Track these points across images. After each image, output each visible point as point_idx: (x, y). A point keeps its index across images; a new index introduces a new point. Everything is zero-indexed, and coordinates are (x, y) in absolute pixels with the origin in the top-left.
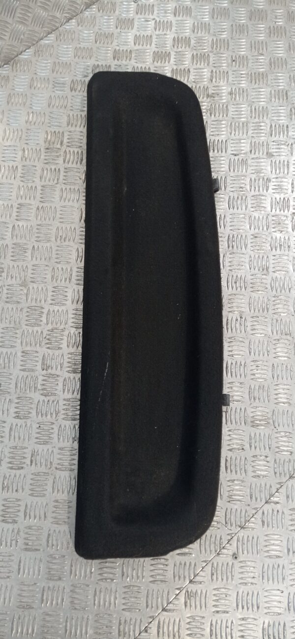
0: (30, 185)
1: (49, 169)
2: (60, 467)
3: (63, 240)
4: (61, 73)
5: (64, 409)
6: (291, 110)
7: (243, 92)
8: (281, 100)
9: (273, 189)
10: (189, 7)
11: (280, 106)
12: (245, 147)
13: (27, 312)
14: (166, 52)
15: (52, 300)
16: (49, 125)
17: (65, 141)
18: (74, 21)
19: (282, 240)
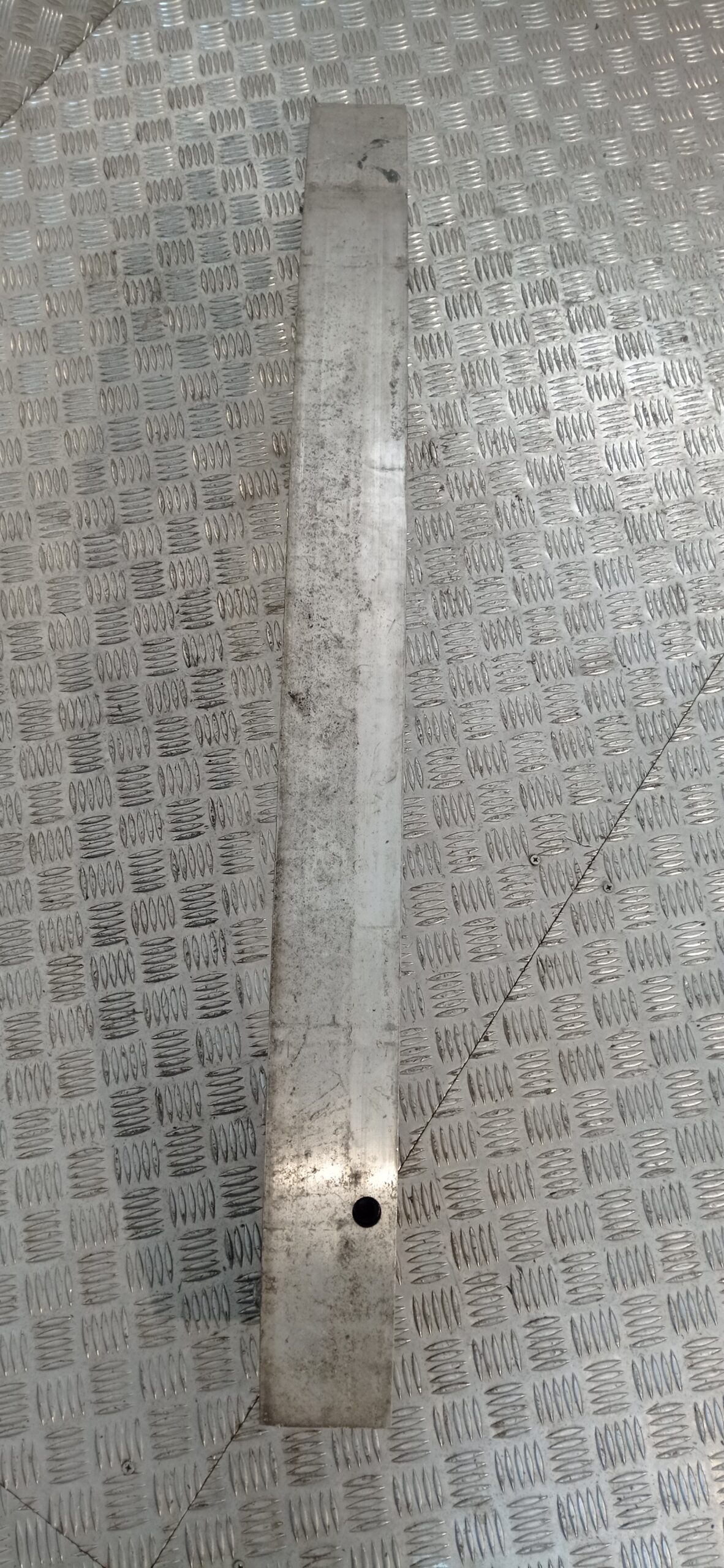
0: (76, 358)
1: (103, 322)
4: (80, 151)
6: (517, 129)
7: (423, 115)
8: (495, 115)
9: (520, 269)
11: (496, 126)
12: (448, 206)
13: (133, 575)
14: (263, 76)
15: (173, 545)
16: (82, 245)
17: (120, 266)
18: (78, 54)
19: (559, 352)
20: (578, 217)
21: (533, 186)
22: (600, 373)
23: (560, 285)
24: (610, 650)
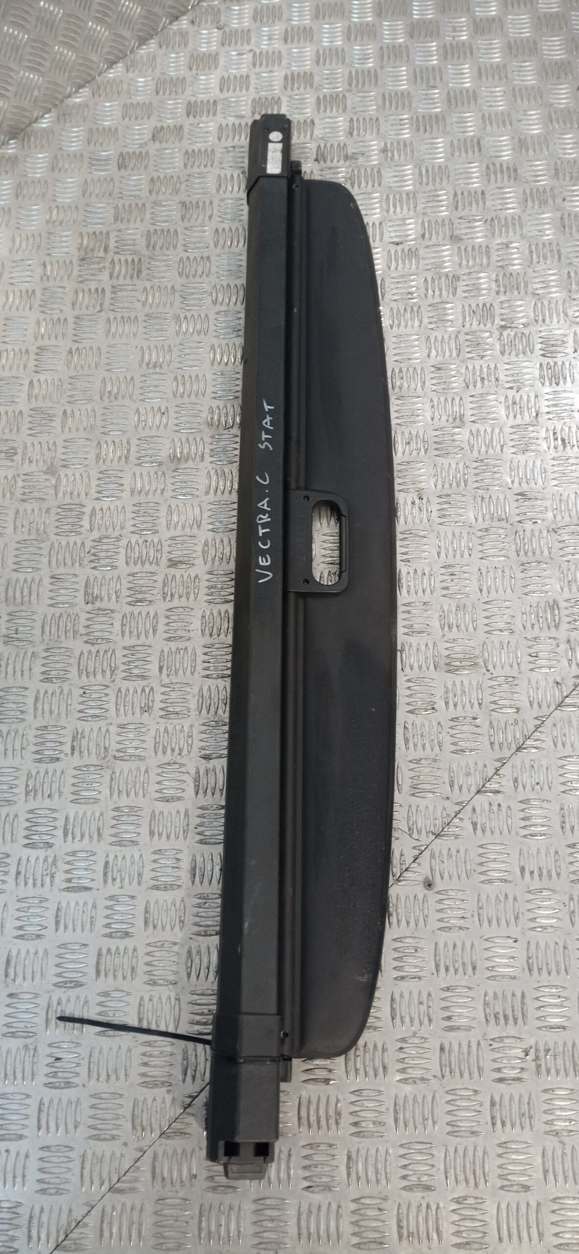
0: (55, 318)
1: (86, 291)
2: (122, 754)
3: (112, 398)
4: (101, 144)
5: (124, 664)
6: (488, 168)
7: (405, 146)
8: (470, 153)
9: (464, 292)
10: (308, 28)
11: (469, 163)
12: (412, 228)
13: (58, 514)
14: (273, 98)
15: (98, 492)
16: (84, 224)
17: (112, 244)
18: (120, 65)
19: (485, 370)
20: (527, 252)
21: (492, 219)
22: (519, 394)
23: (498, 311)
24: (477, 652)
